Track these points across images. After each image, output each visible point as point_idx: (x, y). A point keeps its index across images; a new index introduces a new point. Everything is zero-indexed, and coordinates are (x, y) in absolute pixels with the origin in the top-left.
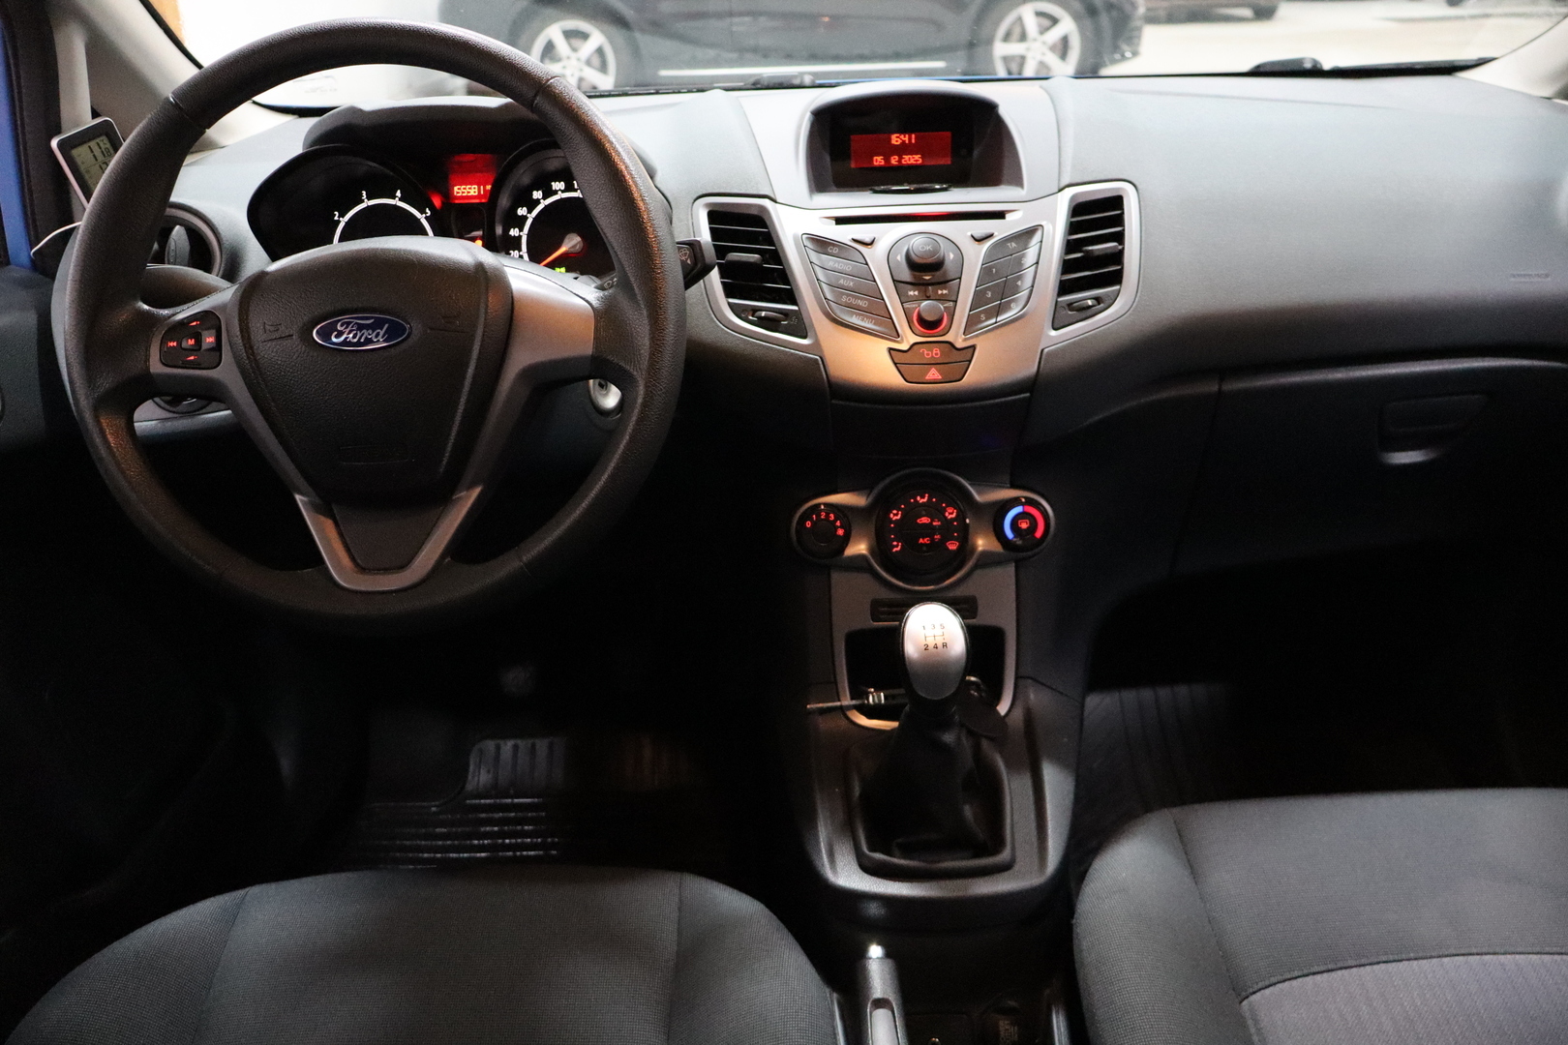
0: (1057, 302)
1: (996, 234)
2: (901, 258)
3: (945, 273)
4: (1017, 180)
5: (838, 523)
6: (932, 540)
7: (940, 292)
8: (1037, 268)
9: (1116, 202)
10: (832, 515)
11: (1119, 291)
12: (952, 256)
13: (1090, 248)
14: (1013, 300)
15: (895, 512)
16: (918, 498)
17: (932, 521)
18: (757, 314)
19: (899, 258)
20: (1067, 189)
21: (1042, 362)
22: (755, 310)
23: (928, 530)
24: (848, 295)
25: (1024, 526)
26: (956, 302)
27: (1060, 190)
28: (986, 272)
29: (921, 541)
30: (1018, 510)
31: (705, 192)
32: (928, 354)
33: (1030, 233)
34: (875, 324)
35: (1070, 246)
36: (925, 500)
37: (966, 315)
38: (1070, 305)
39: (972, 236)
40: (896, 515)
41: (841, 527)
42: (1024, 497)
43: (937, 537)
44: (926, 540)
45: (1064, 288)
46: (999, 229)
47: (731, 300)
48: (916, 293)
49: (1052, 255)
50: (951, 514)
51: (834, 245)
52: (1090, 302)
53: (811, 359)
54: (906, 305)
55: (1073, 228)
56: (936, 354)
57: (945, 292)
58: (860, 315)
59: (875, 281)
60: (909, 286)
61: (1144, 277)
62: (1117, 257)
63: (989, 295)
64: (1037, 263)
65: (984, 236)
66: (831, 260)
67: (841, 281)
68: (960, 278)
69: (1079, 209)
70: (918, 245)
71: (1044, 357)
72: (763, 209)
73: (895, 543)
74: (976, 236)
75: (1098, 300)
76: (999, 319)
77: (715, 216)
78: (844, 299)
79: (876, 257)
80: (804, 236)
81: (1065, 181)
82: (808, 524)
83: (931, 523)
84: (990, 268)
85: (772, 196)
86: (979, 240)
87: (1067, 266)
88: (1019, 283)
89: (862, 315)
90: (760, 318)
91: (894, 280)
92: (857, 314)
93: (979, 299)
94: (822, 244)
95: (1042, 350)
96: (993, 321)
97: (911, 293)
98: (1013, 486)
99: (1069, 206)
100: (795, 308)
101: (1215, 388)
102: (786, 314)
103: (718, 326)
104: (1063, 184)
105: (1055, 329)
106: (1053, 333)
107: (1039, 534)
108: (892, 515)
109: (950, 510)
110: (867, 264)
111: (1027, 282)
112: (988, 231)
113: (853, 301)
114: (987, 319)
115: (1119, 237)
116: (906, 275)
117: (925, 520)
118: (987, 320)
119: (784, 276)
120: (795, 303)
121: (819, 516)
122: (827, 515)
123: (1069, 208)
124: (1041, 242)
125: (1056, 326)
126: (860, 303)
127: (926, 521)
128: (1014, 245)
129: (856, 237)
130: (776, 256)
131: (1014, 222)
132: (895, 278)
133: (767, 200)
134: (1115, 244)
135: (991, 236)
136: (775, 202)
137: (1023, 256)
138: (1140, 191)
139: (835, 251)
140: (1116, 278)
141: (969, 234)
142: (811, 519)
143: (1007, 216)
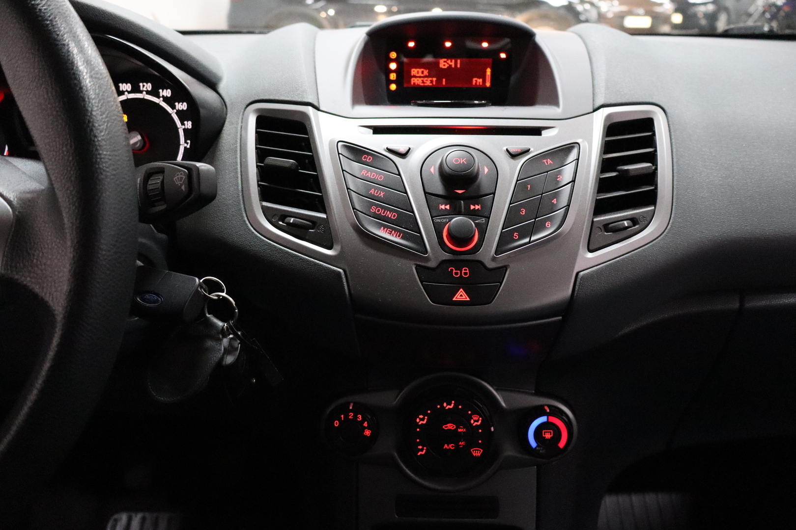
0: (593, 222)
1: (532, 149)
2: (434, 170)
3: (479, 187)
4: (553, 99)
5: (366, 424)
6: (457, 446)
7: (472, 207)
8: (573, 187)
9: (647, 124)
10: (360, 417)
11: (654, 212)
12: (486, 170)
13: (626, 168)
14: (549, 219)
15: (421, 417)
16: (445, 405)
17: (458, 427)
18: (287, 220)
19: (432, 170)
20: (602, 109)
21: (577, 287)
22: (284, 216)
23: (453, 436)
24: (377, 206)
25: (548, 436)
26: (489, 218)
27: (595, 111)
28: (521, 186)
29: (446, 446)
30: (542, 419)
31: (257, 98)
32: (457, 274)
33: (566, 149)
34: (402, 238)
35: (606, 165)
36: (451, 407)
37: (499, 233)
38: (607, 227)
39: (507, 150)
40: (423, 419)
41: (369, 428)
42: (549, 406)
43: (462, 443)
44: (451, 446)
45: (600, 207)
46: (535, 145)
47: (265, 204)
48: (448, 207)
49: (588, 173)
50: (476, 421)
51: (368, 154)
52: (626, 223)
53: (334, 271)
54: (437, 220)
55: (608, 147)
56: (465, 274)
57: (477, 207)
58: (388, 227)
59: (406, 193)
60: (440, 200)
61: (677, 199)
62: (651, 178)
63: (523, 212)
64: (573, 181)
65: (520, 151)
66: (364, 168)
67: (372, 191)
68: (494, 194)
69: (613, 128)
70: (454, 158)
71: (579, 280)
72: (305, 115)
73: (420, 447)
74: (511, 150)
75: (634, 221)
76: (533, 239)
77: (263, 121)
78: (373, 209)
79: (409, 168)
80: (340, 144)
81: (599, 102)
82: (336, 424)
83: (456, 429)
84: (525, 184)
85: (316, 104)
86: (514, 156)
87: (603, 185)
88: (555, 201)
89: (391, 228)
90: (289, 224)
91: (425, 193)
92: (385, 226)
93: (512, 216)
94: (356, 152)
95: (577, 274)
96: (527, 240)
97: (443, 207)
98: (539, 393)
99: (604, 126)
100: (324, 216)
101: (736, 305)
102: (314, 222)
103: (249, 230)
104: (597, 104)
105: (591, 251)
106: (590, 255)
107: (562, 444)
108: (418, 420)
109: (475, 417)
110: (399, 174)
111: (564, 201)
112: (524, 147)
113: (382, 212)
114: (521, 238)
115: (652, 158)
116: (438, 187)
117: (450, 426)
118: (519, 239)
119: (317, 182)
120: (324, 211)
121: (346, 416)
122: (355, 417)
123: (604, 128)
124: (578, 159)
125: (592, 247)
126: (389, 214)
127: (451, 428)
128: (549, 161)
129: (391, 147)
130: (311, 162)
131: (550, 139)
132: (427, 191)
133: (310, 108)
134: (649, 164)
135: (527, 151)
136: (317, 109)
137: (560, 173)
138: (669, 115)
139: (369, 159)
140: (651, 198)
141: (505, 148)
142: (339, 419)
143: (543, 132)
